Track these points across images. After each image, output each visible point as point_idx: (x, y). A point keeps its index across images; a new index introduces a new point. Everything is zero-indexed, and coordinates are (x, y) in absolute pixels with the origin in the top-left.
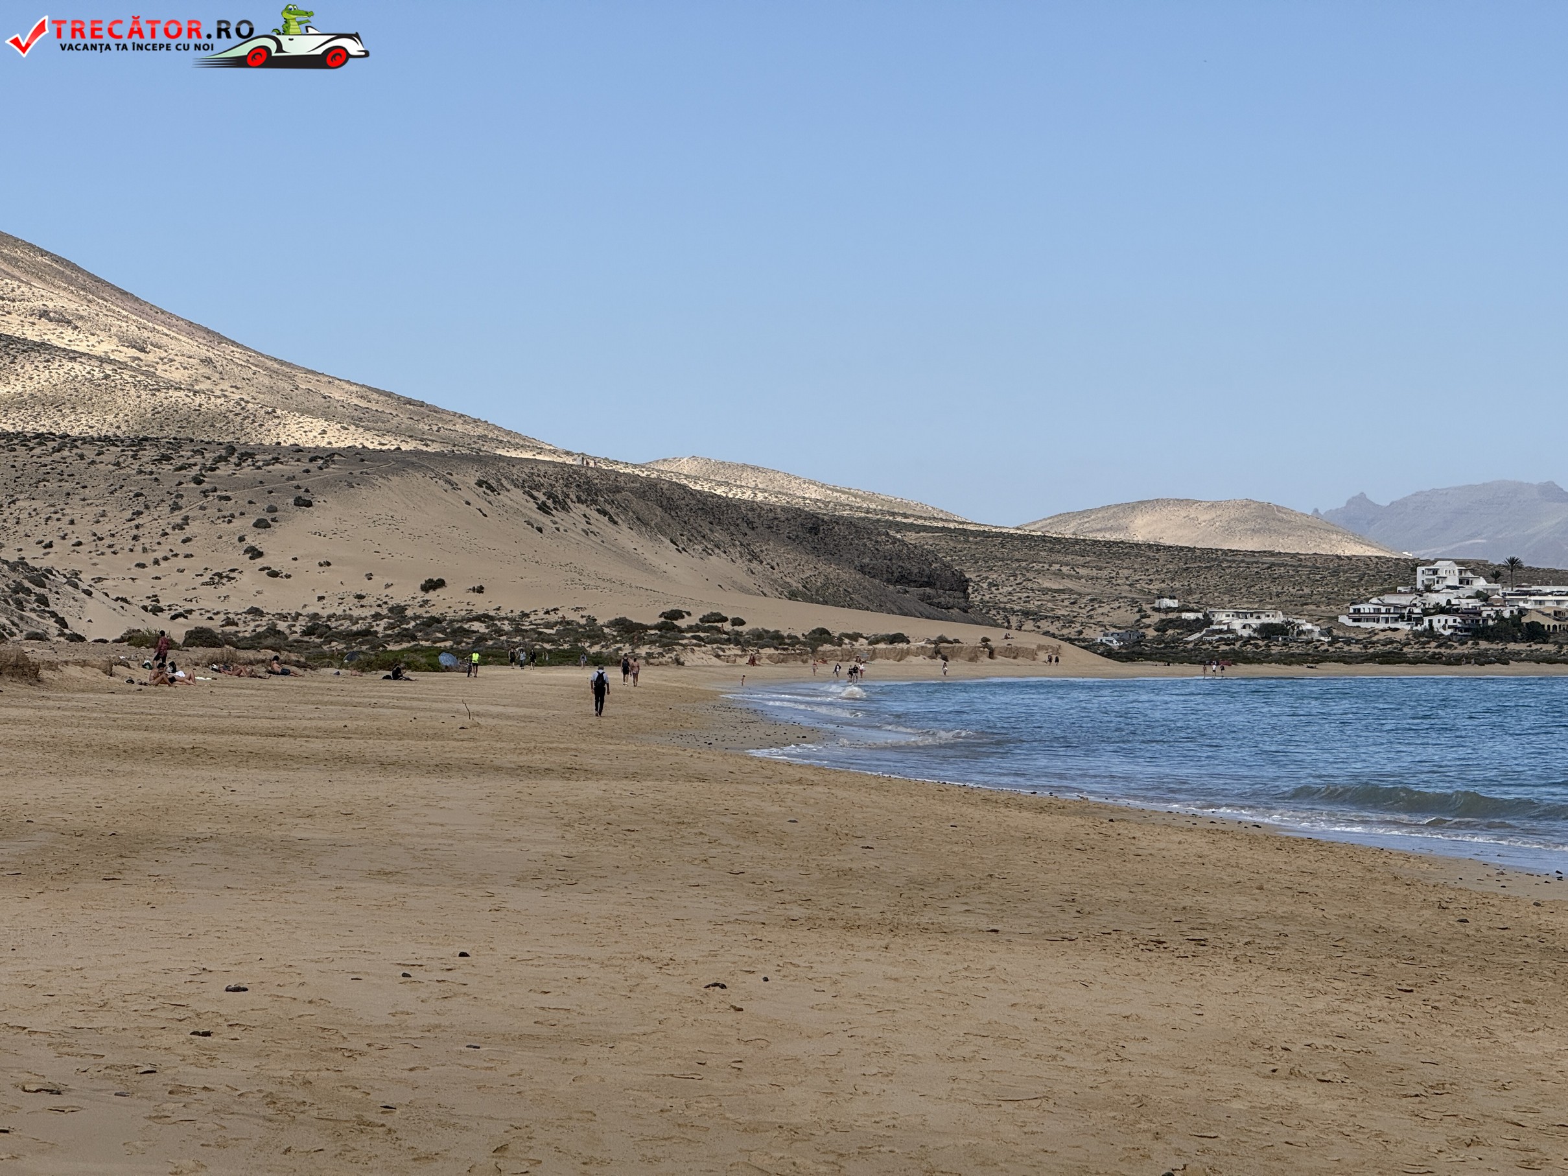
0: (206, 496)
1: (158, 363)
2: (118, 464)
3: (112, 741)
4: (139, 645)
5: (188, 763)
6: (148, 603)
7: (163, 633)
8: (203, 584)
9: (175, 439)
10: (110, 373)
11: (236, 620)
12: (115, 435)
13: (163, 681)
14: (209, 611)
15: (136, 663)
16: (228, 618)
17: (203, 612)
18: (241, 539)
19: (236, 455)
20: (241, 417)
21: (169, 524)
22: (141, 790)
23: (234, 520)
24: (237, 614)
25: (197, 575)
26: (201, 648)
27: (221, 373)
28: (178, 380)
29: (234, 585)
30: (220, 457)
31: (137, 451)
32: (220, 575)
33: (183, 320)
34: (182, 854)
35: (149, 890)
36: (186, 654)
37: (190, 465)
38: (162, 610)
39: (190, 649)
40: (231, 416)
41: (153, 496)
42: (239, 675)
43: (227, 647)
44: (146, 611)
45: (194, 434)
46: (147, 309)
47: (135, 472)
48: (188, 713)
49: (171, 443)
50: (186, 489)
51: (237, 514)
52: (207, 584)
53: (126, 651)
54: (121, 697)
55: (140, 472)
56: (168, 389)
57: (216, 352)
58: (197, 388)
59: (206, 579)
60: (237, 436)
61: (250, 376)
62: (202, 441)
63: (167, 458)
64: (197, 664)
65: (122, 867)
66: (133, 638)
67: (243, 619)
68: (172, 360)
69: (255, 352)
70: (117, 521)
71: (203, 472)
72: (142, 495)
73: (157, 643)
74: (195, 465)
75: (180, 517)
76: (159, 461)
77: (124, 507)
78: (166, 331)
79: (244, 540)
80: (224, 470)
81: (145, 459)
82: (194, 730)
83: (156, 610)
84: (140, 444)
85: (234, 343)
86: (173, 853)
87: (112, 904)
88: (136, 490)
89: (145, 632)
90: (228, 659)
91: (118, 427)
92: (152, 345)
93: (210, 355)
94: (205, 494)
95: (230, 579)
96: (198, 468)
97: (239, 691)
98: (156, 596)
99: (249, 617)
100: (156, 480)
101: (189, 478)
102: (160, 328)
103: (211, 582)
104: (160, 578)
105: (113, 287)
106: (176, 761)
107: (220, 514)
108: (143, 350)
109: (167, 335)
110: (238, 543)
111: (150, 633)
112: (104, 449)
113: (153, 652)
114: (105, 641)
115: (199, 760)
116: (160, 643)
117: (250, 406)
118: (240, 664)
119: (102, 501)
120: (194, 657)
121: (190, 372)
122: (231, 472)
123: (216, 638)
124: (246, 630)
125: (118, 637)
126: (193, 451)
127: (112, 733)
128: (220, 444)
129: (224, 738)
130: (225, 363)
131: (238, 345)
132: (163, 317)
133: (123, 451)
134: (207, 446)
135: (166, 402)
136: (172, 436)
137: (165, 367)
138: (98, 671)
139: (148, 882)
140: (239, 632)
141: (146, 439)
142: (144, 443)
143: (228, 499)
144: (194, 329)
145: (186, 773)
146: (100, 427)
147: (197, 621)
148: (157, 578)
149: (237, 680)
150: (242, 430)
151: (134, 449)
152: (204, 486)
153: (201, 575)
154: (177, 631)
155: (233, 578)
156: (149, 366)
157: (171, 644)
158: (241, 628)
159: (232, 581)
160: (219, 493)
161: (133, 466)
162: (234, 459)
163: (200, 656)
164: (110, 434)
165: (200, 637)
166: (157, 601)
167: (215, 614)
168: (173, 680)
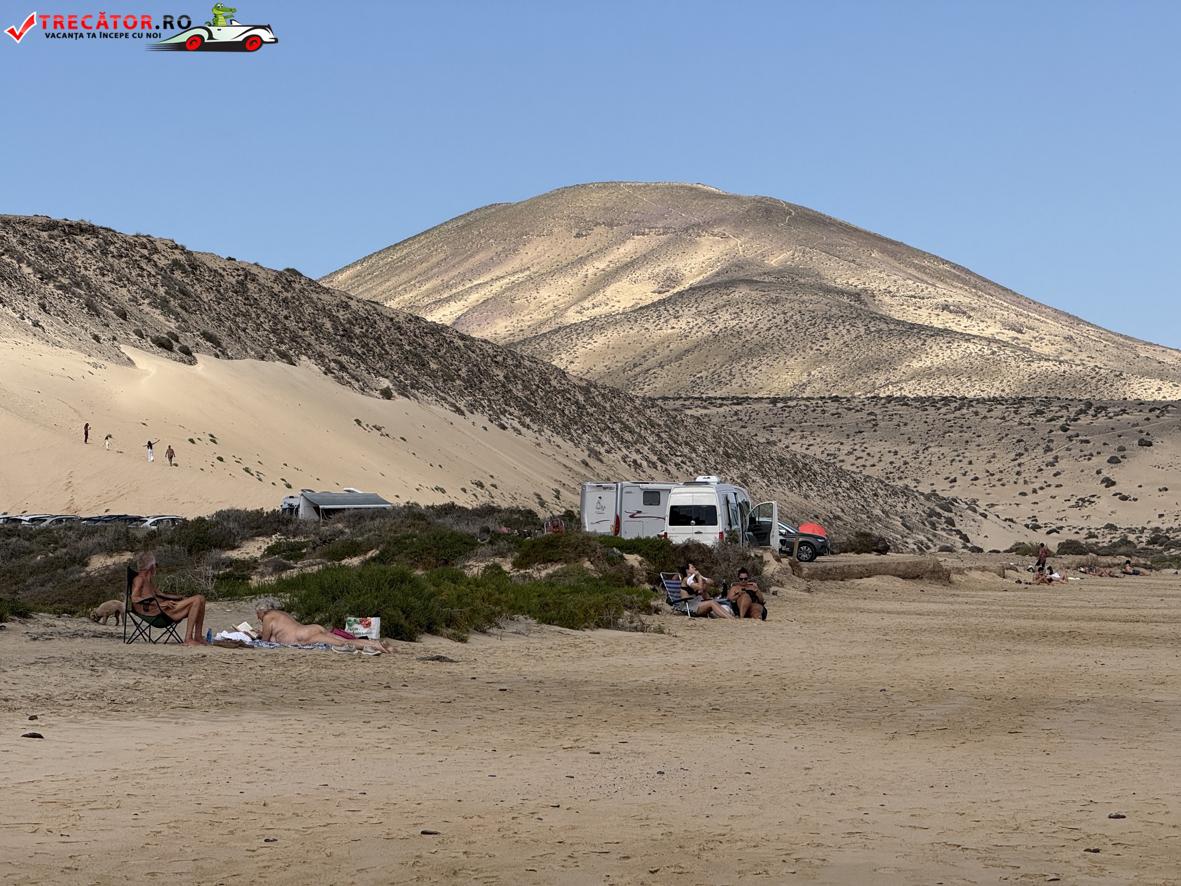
0: (1071, 441)
1: (1031, 341)
2: (1004, 418)
3: (1008, 628)
4: (1024, 554)
5: (1066, 643)
6: (1029, 522)
7: (1042, 545)
8: (1070, 507)
9: (1046, 398)
10: (996, 350)
11: (1096, 533)
12: (1001, 396)
13: (1043, 581)
14: (1075, 528)
15: (1022, 568)
16: (1090, 532)
17: (1071, 528)
18: (1099, 472)
19: (1093, 408)
20: (1096, 379)
21: (1043, 462)
22: (1032, 664)
23: (1093, 458)
24: (1097, 529)
25: (1066, 501)
26: (1071, 555)
27: (1080, 347)
28: (1047, 353)
29: (1094, 507)
30: (1081, 410)
31: (1018, 408)
32: (1083, 500)
33: (1050, 308)
34: (1067, 713)
35: (1044, 740)
36: (1060, 560)
37: (1058, 418)
38: (1040, 527)
39: (1063, 556)
40: (1088, 379)
41: (1031, 441)
42: (1101, 576)
43: (1091, 554)
44: (1028, 528)
45: (1060, 393)
46: (1023, 301)
47: (1016, 424)
48: (1064, 605)
49: (1043, 401)
50: (1055, 436)
51: (1095, 454)
52: (1073, 507)
53: (1014, 559)
54: (1012, 593)
55: (1021, 424)
56: (1040, 360)
57: (1075, 331)
58: (1062, 359)
59: (1073, 503)
60: (1093, 394)
61: (1102, 348)
62: (1067, 399)
63: (1040, 413)
64: (1068, 568)
65: (1022, 723)
66: (1019, 549)
67: (1101, 533)
68: (1043, 339)
69: (1105, 330)
70: (1004, 460)
71: (1068, 422)
72: (1022, 441)
73: (1038, 552)
74: (1062, 417)
75: (1051, 457)
76: (1035, 415)
77: (1009, 450)
78: (1037, 316)
79: (1101, 473)
80: (1084, 420)
81: (1024, 414)
82: (1069, 618)
83: (1036, 528)
84: (1020, 403)
85: (1089, 324)
86: (1060, 712)
87: (1017, 752)
88: (1018, 437)
89: (1029, 545)
90: (1092, 563)
91: (1003, 391)
92: (1027, 328)
93: (1071, 333)
94: (1070, 438)
95: (1091, 502)
96: (1064, 419)
97: (1101, 588)
98: (1035, 517)
99: (1106, 531)
100: (1033, 429)
101: (1057, 427)
102: (1032, 315)
103: (1077, 505)
104: (1037, 503)
105: (997, 285)
106: (1058, 642)
107: (1081, 454)
108: (1020, 332)
109: (1038, 320)
110: (1096, 476)
111: (1032, 545)
112: (993, 407)
113: (1035, 560)
114: (998, 552)
115: (1075, 641)
116: (1040, 553)
117: (1102, 371)
118: (1101, 567)
119: (993, 446)
120: (1066, 562)
121: (1056, 347)
122: (1089, 422)
123: (1082, 547)
124: (1104, 541)
125: (1008, 548)
126: (1060, 406)
127: (1007, 621)
128: (1081, 400)
129: (1093, 624)
130: (1082, 339)
131: (1092, 326)
132: (1035, 306)
133: (1007, 408)
134: (1070, 403)
135: (1038, 370)
136: (1044, 396)
137: (1037, 344)
138: (994, 574)
139: (1043, 735)
140: (1099, 543)
141: (1024, 399)
142: (1023, 401)
143: (1087, 442)
144: (1058, 314)
145: (1066, 651)
146: (989, 390)
147: (1066, 535)
148: (1035, 503)
149: (1099, 579)
150: (1097, 390)
151: (1016, 406)
152: (1069, 433)
153: (1069, 500)
154: (1052, 543)
155: (1094, 502)
156: (1025, 343)
157: (1048, 553)
158: (1100, 540)
159: (1093, 504)
160: (1080, 438)
161: (1015, 420)
162: (1091, 412)
163: (1070, 561)
164: (997, 396)
165: (1069, 547)
166: (1036, 520)
167: (1080, 529)
168: (1051, 580)
